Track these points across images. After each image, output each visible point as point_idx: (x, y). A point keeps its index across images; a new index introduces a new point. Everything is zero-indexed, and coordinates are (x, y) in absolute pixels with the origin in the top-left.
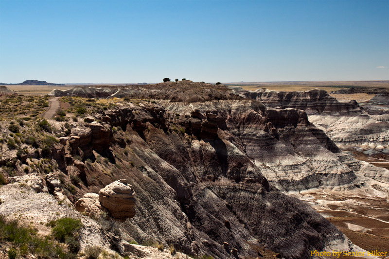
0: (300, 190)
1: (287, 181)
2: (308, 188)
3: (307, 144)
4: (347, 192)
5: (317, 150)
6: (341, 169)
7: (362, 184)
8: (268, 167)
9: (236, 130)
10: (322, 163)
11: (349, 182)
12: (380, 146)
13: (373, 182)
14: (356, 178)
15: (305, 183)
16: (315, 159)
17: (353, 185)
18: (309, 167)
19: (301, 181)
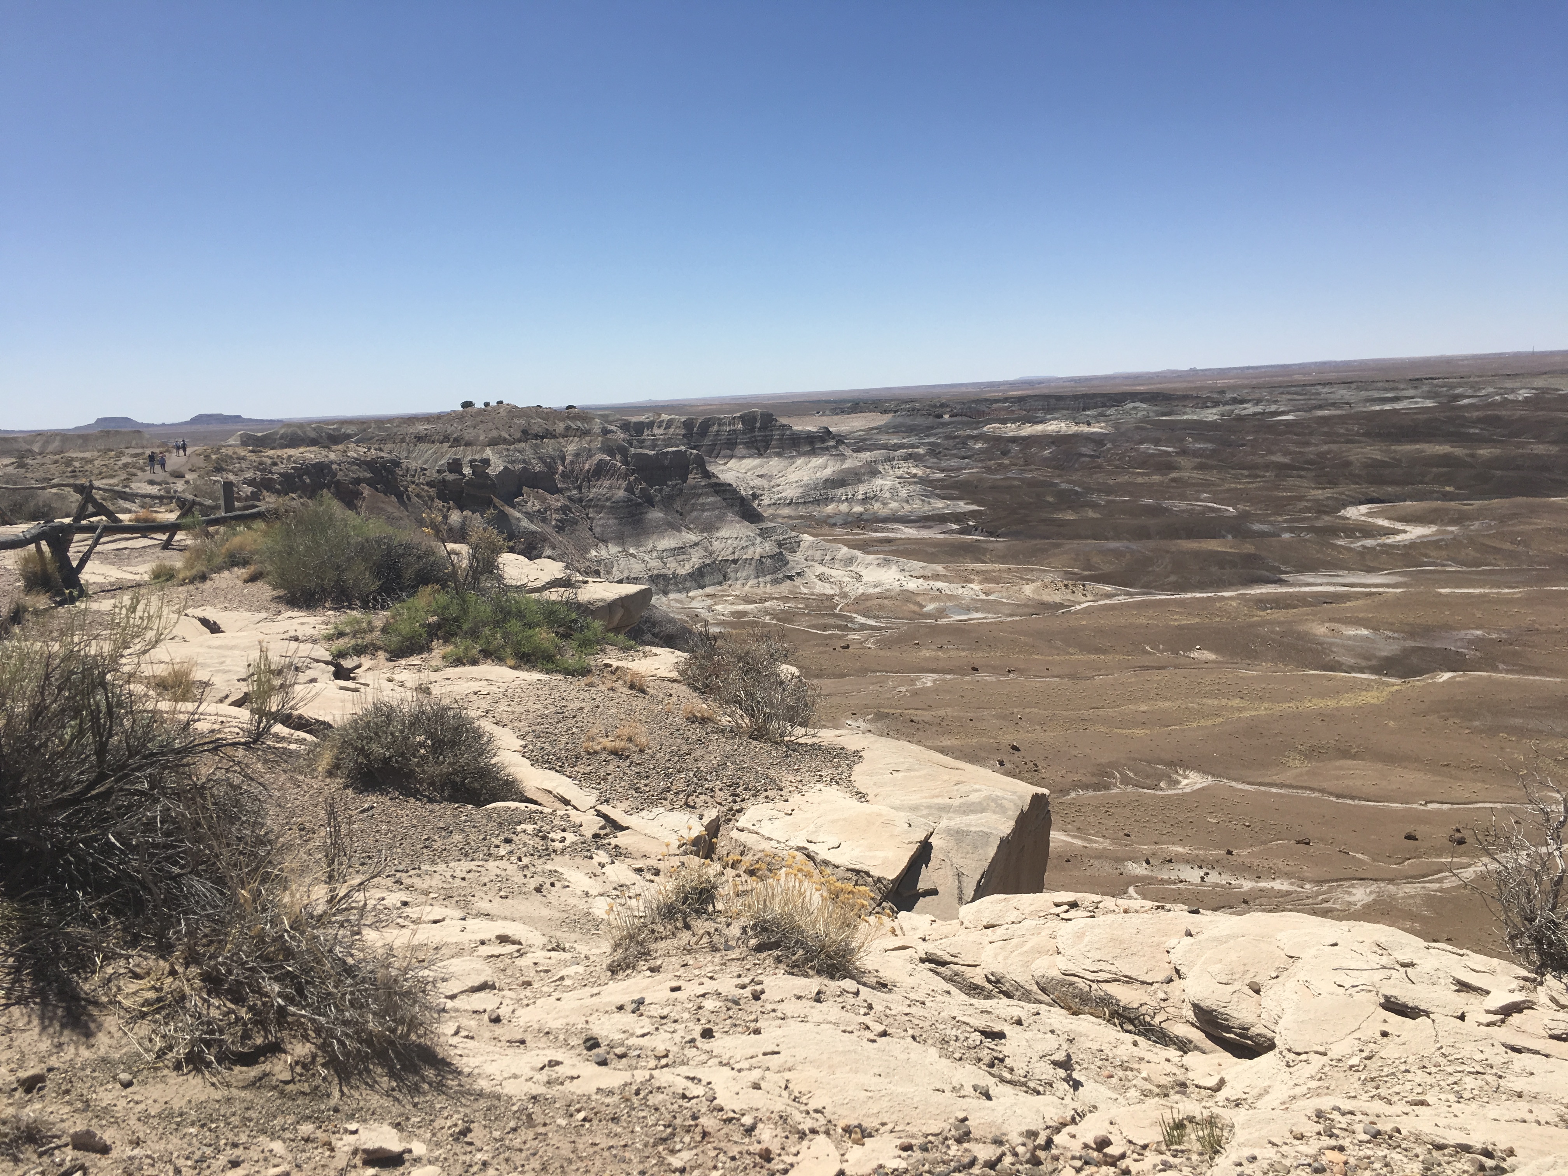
0: (688, 590)
1: (664, 577)
2: (702, 587)
3: (703, 511)
4: (769, 589)
5: (721, 518)
6: (763, 548)
7: (799, 574)
8: (633, 555)
9: (575, 492)
10: (729, 541)
11: (776, 570)
12: (858, 509)
13: (820, 569)
14: (788, 563)
15: (698, 578)
16: (717, 535)
17: (781, 576)
18: (706, 551)
19: (691, 575)
